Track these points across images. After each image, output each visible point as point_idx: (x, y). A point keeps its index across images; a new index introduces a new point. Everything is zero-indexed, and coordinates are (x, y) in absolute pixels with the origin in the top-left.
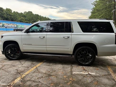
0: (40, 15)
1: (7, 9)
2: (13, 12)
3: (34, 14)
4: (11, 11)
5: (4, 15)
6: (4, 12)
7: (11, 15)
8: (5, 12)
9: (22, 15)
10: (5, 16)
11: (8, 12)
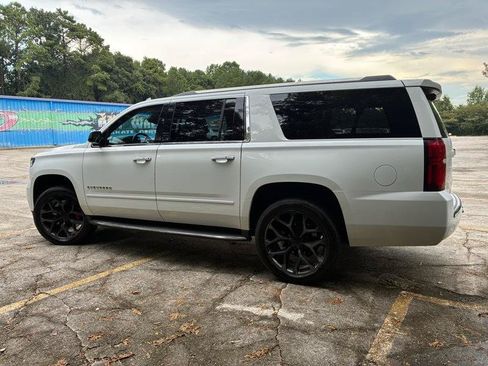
0: (267, 75)
1: (147, 61)
2: (167, 69)
3: (246, 71)
4: (163, 67)
5: (136, 84)
6: (137, 73)
7: (160, 84)
8: (142, 71)
9: (201, 78)
10: (139, 85)
11: (151, 71)
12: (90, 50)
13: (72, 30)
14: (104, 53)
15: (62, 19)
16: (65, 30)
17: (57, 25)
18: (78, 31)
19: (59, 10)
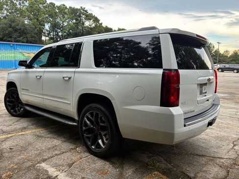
12: (94, 25)
13: (87, 16)
14: (99, 26)
15: (83, 12)
16: (83, 16)
17: (80, 14)
18: (89, 17)
19: (82, 7)
